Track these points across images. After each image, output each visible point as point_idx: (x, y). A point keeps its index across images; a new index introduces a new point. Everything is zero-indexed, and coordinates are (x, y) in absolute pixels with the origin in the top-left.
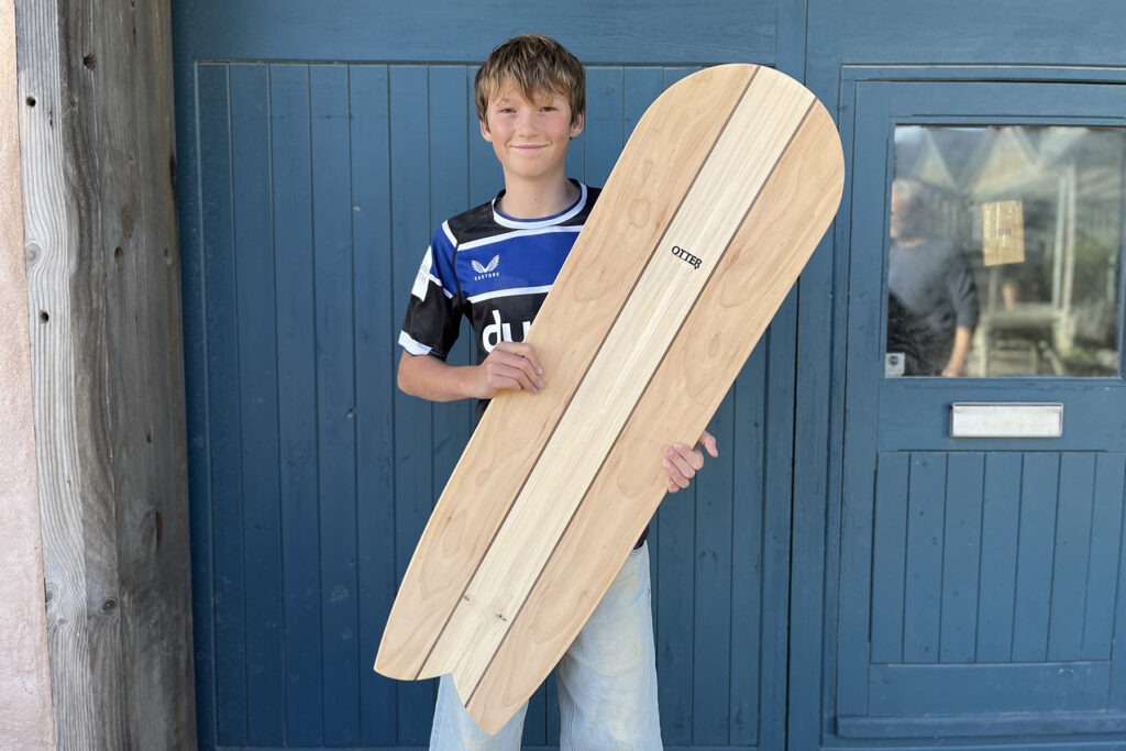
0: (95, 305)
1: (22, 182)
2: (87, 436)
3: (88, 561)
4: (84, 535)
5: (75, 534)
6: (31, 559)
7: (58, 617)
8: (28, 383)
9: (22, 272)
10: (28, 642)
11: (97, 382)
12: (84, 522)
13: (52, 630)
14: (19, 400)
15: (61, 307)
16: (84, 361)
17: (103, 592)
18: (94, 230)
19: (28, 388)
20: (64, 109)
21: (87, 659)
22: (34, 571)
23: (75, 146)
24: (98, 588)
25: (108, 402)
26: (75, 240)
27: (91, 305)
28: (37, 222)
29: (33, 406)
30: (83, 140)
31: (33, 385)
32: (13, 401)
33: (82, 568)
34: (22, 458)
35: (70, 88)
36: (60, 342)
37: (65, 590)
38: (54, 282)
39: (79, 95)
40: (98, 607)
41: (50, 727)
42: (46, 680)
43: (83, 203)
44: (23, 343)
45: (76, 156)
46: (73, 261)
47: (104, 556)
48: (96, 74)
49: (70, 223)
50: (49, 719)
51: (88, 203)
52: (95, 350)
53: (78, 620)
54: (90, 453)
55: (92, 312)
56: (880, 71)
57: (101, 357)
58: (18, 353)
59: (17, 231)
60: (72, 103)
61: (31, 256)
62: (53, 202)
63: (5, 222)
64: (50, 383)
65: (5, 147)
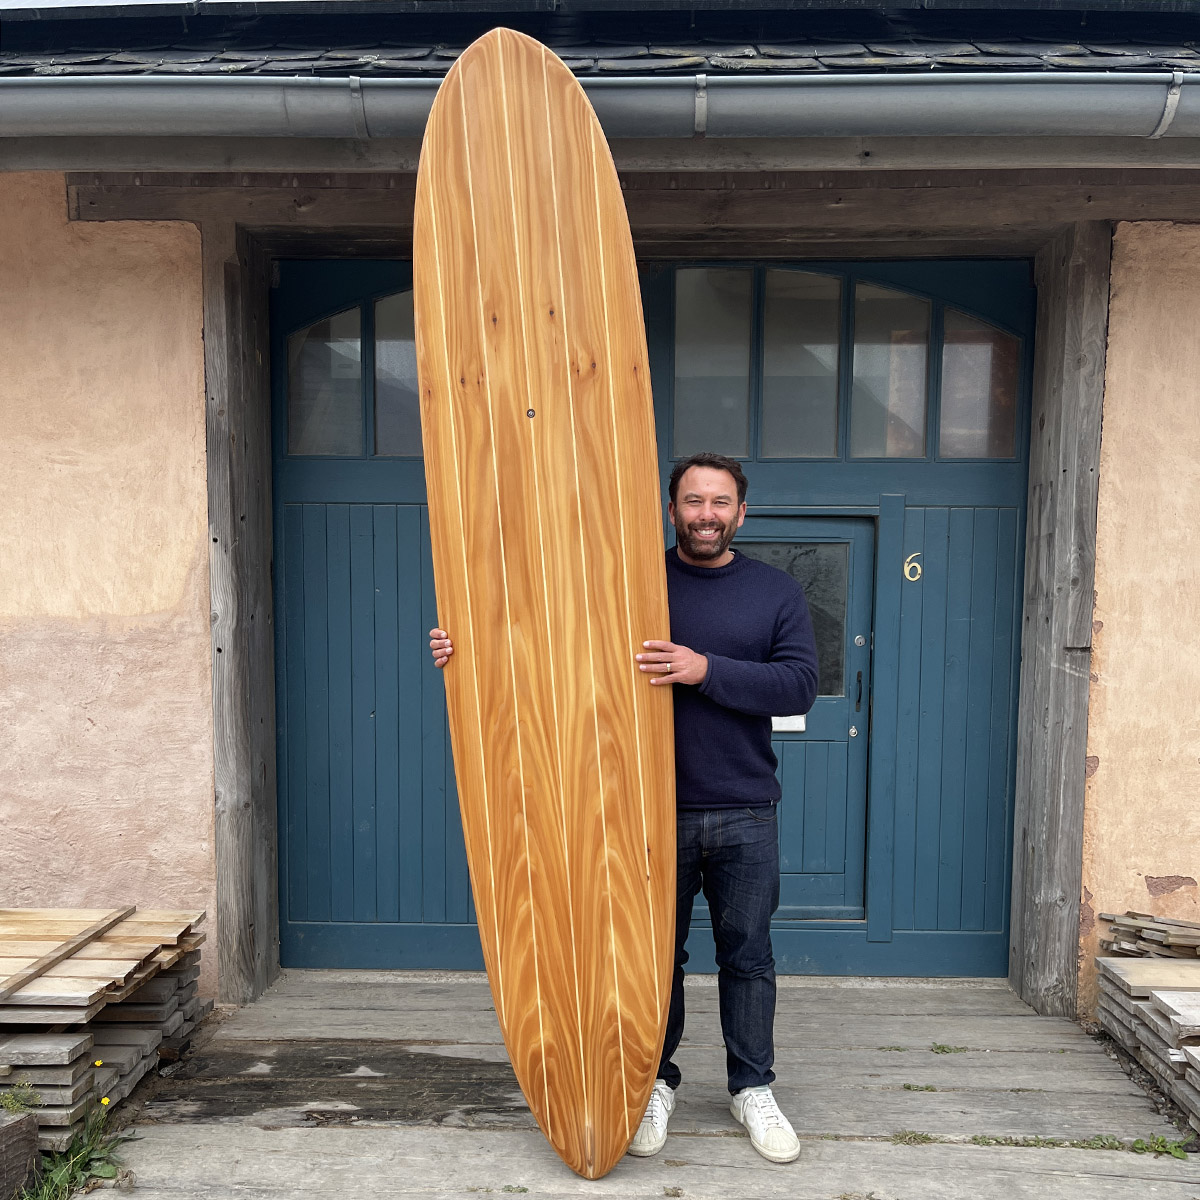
1: (209, 581)
2: (239, 712)
3: (238, 780)
4: (236, 767)
5: (232, 765)
6: (208, 779)
7: (222, 809)
8: (210, 686)
9: (209, 627)
10: (205, 822)
11: (244, 685)
12: (237, 760)
13: (218, 816)
14: (205, 694)
15: (228, 645)
16: (238, 673)
17: (245, 797)
18: (244, 606)
19: (210, 688)
20: (232, 544)
21: (236, 832)
22: (210, 784)
23: (236, 563)
24: (242, 795)
25: (248, 696)
26: (236, 610)
27: (242, 644)
28: (217, 602)
29: (213, 697)
30: (240, 560)
31: (213, 686)
32: (202, 694)
33: (235, 783)
34: (206, 724)
35: (235, 532)
36: (227, 662)
37: (225, 796)
38: (226, 633)
39: (240, 536)
40: (242, 804)
41: (213, 870)
42: (213, 844)
43: (239, 591)
44: (208, 663)
45: (237, 568)
46: (235, 622)
47: (245, 779)
48: (246, 525)
49: (233, 601)
50: (213, 866)
51: (241, 591)
52: (243, 668)
53: (232, 811)
54: (240, 723)
55: (242, 648)
57: (245, 672)
58: (205, 669)
59: (207, 606)
60: (235, 541)
61: (214, 619)
62: (225, 591)
63: (201, 602)
64: (222, 686)
65: (202, 562)
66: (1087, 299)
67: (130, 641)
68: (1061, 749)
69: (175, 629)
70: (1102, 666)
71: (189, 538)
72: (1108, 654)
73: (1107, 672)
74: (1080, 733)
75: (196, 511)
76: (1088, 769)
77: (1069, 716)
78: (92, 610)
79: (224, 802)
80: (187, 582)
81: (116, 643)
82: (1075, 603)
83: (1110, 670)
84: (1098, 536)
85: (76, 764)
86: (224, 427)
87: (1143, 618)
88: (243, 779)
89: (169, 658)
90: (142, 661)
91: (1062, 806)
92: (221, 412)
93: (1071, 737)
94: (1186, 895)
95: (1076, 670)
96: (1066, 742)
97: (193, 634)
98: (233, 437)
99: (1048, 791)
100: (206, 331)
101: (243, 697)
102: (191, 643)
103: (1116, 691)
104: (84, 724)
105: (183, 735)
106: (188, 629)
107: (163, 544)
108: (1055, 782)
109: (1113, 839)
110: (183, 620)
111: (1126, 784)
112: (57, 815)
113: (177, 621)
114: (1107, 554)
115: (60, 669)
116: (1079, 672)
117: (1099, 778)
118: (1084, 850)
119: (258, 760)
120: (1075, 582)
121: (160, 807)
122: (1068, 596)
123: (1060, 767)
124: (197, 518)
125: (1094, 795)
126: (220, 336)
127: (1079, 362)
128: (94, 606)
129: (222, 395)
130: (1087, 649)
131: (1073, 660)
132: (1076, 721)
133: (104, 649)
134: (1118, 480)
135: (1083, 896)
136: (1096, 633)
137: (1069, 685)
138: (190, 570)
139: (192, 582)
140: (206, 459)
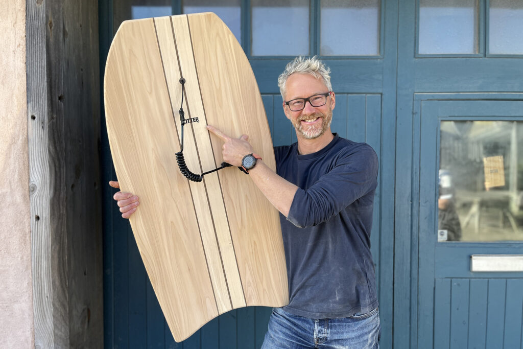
0: (61, 212)
1: (28, 155)
2: (56, 274)
3: (55, 335)
4: (54, 322)
5: (50, 322)
6: (29, 334)
8: (29, 250)
9: (28, 197)
11: (62, 249)
12: (54, 316)
14: (25, 258)
15: (45, 213)
16: (56, 238)
18: (62, 177)
19: (29, 252)
20: (49, 121)
22: (30, 339)
23: (54, 138)
24: (60, 347)
25: (66, 258)
26: (53, 182)
27: (60, 212)
28: (35, 173)
29: (31, 260)
30: (58, 135)
31: (31, 251)
32: (22, 258)
33: (52, 338)
34: (25, 284)
35: (52, 111)
36: (45, 230)
38: (42, 201)
39: (56, 114)
43: (57, 165)
44: (27, 231)
45: (55, 143)
46: (52, 192)
47: (64, 332)
48: (64, 105)
49: (51, 173)
51: (60, 164)
52: (61, 234)
54: (57, 283)
55: (60, 215)
56: (433, 96)
57: (63, 237)
58: (25, 235)
59: (25, 177)
60: (52, 118)
61: (32, 189)
62: (43, 164)
63: (20, 174)
64: (40, 249)
65: (21, 138)
71: (9, 116)
75: (15, 91)
80: (8, 156)
86: (43, 15)
97: (12, 204)
98: (51, 23)
101: (60, 258)
102: (11, 211)
106: (9, 199)
110: (4, 191)
124: (16, 97)
138: (10, 145)
139: (12, 157)
140: (24, 44)
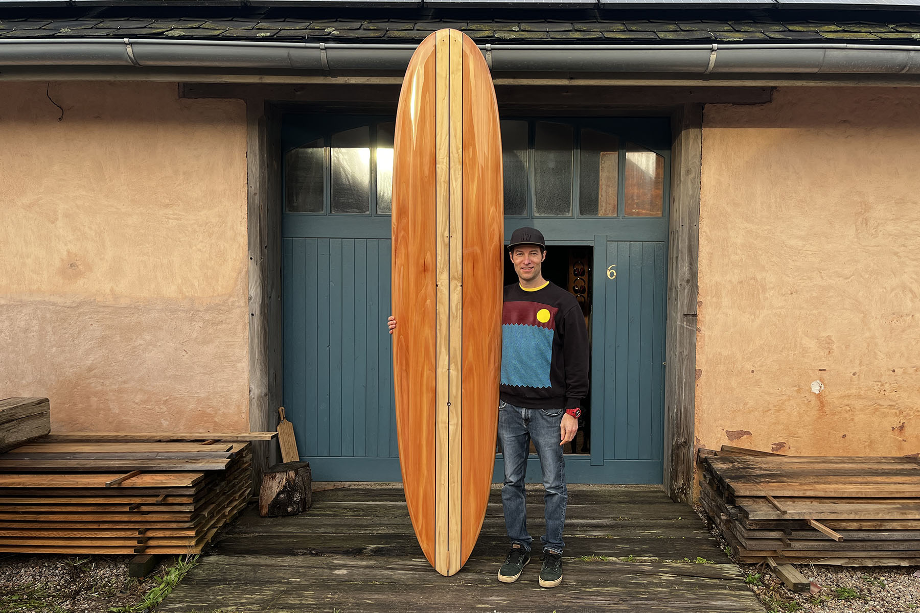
0: (265, 312)
1: (248, 280)
2: (262, 347)
4: (261, 374)
5: (258, 373)
6: (246, 381)
7: (253, 397)
9: (248, 303)
10: (244, 404)
11: (265, 332)
12: (261, 371)
13: (251, 400)
14: (245, 337)
15: (257, 313)
16: (262, 327)
17: (265, 391)
18: (266, 292)
19: (248, 334)
20: (260, 261)
21: (260, 409)
22: (247, 384)
23: (262, 270)
24: (263, 390)
25: (267, 338)
26: (261, 294)
28: (252, 290)
29: (249, 339)
30: (265, 269)
32: (243, 337)
33: (260, 383)
34: (245, 353)
35: (262, 255)
36: (257, 321)
37: (254, 390)
38: (256, 306)
39: (264, 257)
40: (263, 395)
41: (248, 428)
42: (248, 415)
43: (264, 285)
44: (247, 322)
45: (263, 273)
46: (261, 300)
48: (267, 251)
49: (260, 290)
50: (248, 426)
52: (265, 324)
53: (258, 398)
54: (262, 350)
55: (264, 314)
57: (266, 326)
58: (245, 324)
59: (246, 292)
60: (262, 259)
61: (250, 299)
62: (256, 285)
63: (244, 290)
64: (253, 333)
65: (244, 270)
66: (691, 141)
67: (207, 310)
68: (683, 366)
69: (230, 304)
70: (702, 323)
71: (238, 258)
72: (704, 317)
73: (705, 327)
74: (692, 358)
75: (242, 244)
76: (696, 376)
77: (686, 349)
78: (187, 294)
79: (254, 393)
80: (237, 279)
81: (199, 311)
82: (688, 292)
83: (707, 326)
84: (699, 259)
85: (177, 373)
86: (257, 202)
87: (723, 300)
88: (264, 381)
89: (226, 319)
90: (213, 320)
91: (683, 394)
92: (255, 194)
93: (687, 359)
94: (746, 440)
95: (689, 325)
96: (685, 363)
97: (239, 307)
98: (262, 206)
99: (677, 387)
100: (248, 153)
101: (265, 338)
102: (238, 310)
103: (710, 337)
104: (182, 352)
105: (233, 358)
106: (237, 304)
107: (224, 260)
108: (680, 383)
109: (709, 412)
110: (234, 300)
111: (716, 383)
112: (167, 400)
113: (231, 299)
114: (704, 267)
115: (170, 324)
116: (691, 327)
117: (702, 381)
118: (695, 417)
119: (272, 371)
120: (688, 281)
121: (221, 396)
122: (684, 288)
123: (682, 375)
124: (242, 247)
125: (700, 389)
126: (255, 156)
127: (688, 172)
128: (188, 292)
129: (255, 185)
130: (695, 315)
131: (688, 321)
132: (690, 352)
133: (193, 314)
134: (708, 231)
135: (695, 441)
136: (699, 307)
137: (686, 334)
138: (238, 274)
139: (239, 280)
140: (247, 218)
